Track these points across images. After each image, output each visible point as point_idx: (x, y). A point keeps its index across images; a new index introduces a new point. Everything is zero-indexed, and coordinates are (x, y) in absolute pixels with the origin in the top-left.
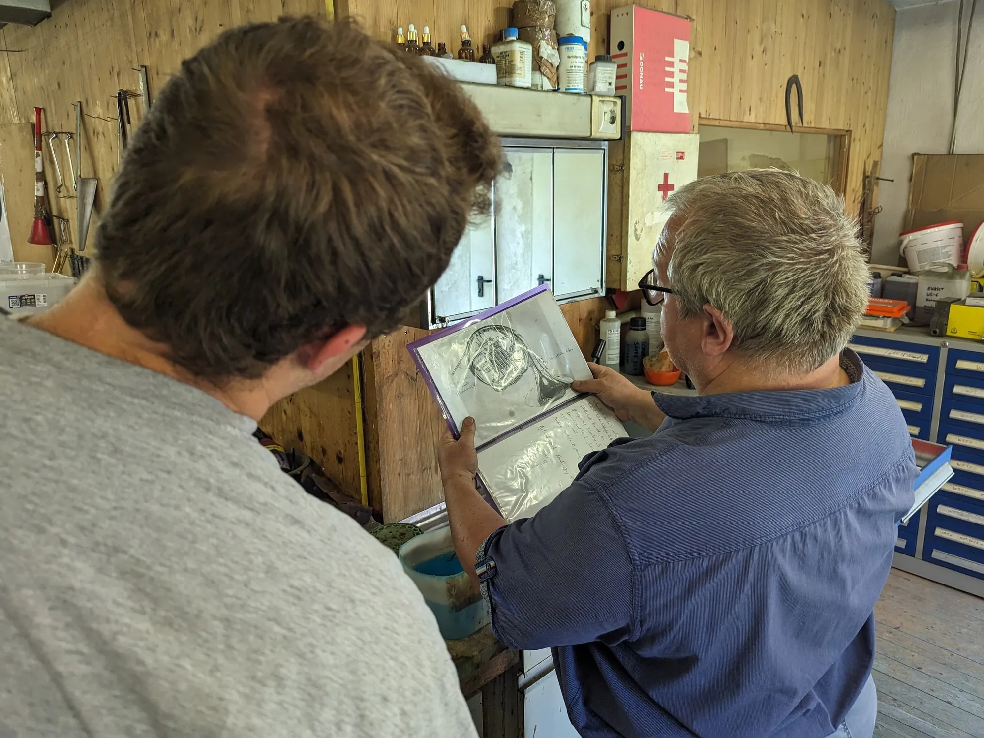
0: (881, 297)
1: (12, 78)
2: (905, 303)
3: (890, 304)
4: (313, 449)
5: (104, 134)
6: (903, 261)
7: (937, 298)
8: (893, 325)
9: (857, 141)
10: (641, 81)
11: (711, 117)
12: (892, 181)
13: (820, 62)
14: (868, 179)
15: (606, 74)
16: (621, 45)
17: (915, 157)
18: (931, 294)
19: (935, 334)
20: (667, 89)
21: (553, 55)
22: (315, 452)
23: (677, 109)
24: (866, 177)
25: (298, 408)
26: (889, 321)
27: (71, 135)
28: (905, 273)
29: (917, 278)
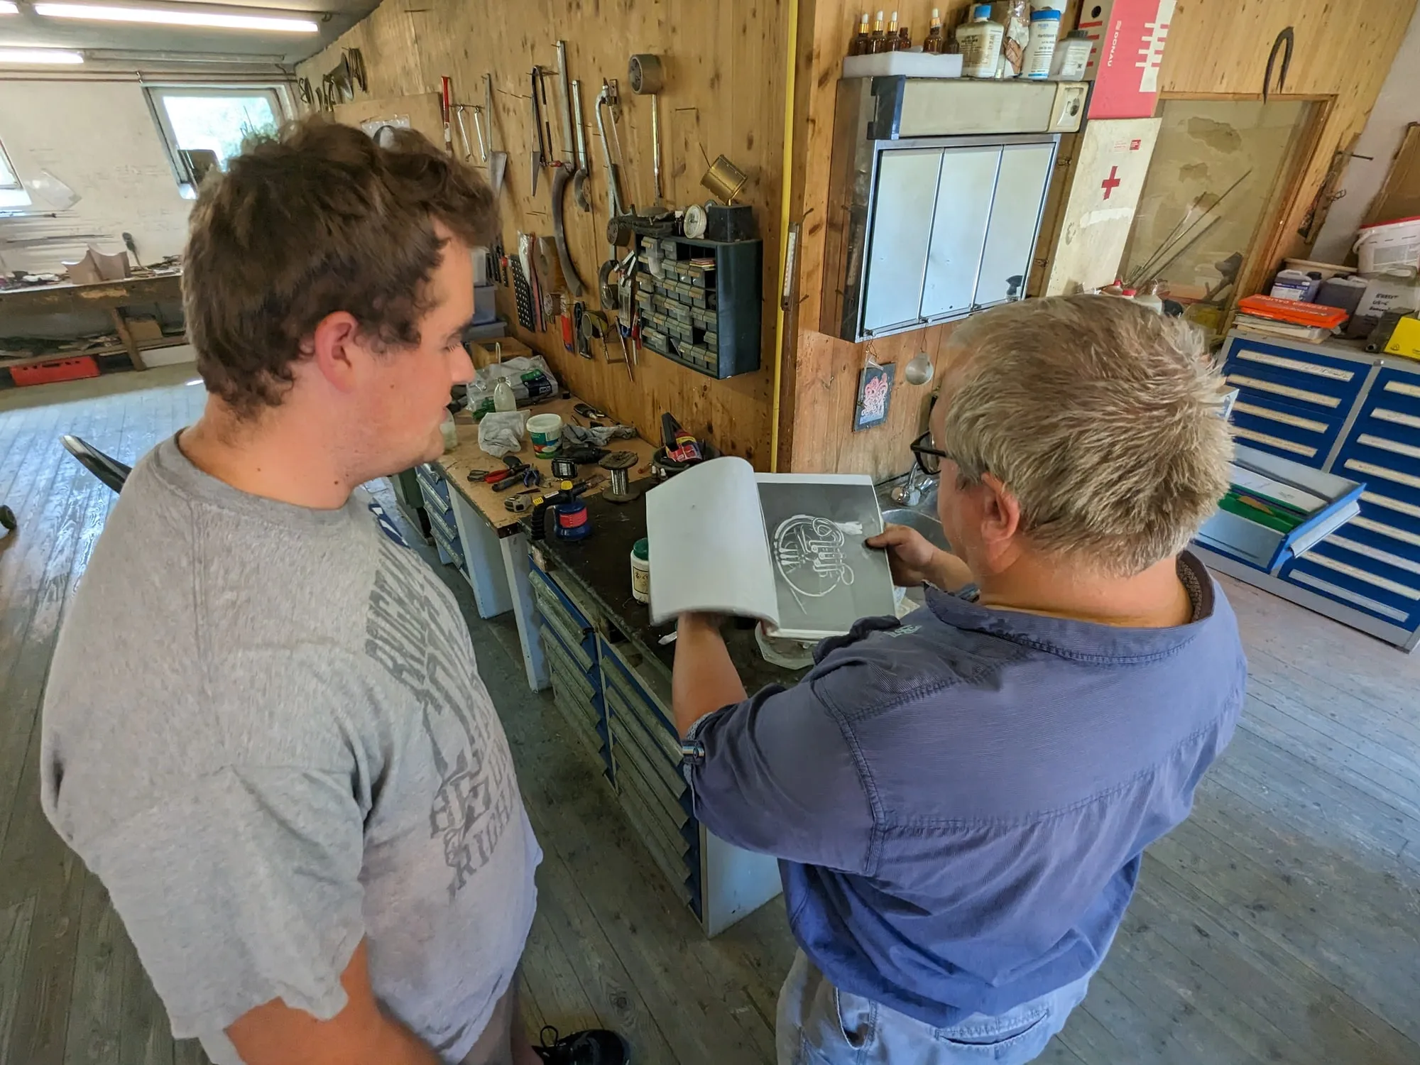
0: (1314, 301)
1: (416, 41)
2: (1345, 311)
3: (1323, 311)
4: (722, 442)
5: (515, 111)
6: (1352, 259)
7: (1386, 308)
8: (1321, 335)
9: (1341, 108)
10: (1111, 57)
11: (1176, 90)
12: (1371, 159)
13: (1327, 6)
14: (1340, 156)
15: (1078, 53)
16: (1097, 11)
17: (1412, 128)
18: (1379, 303)
19: (1370, 350)
20: (1138, 64)
21: (1023, 34)
22: (724, 446)
23: (1144, 88)
24: (1338, 152)
25: (711, 403)
26: (1317, 331)
27: (479, 109)
28: (1352, 274)
29: (1366, 281)
